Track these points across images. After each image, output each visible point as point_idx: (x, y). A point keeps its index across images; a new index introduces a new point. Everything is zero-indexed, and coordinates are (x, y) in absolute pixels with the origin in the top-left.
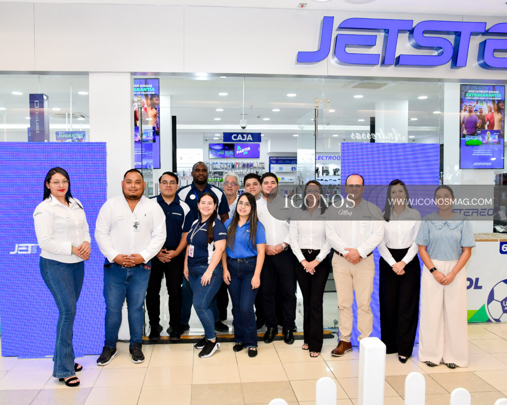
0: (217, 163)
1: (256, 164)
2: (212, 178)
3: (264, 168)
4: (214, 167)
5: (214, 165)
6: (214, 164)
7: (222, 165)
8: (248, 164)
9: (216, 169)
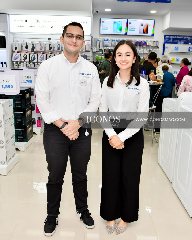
0: (107, 40)
1: (150, 43)
2: (102, 56)
3: (158, 47)
4: (105, 44)
5: (105, 42)
6: (105, 40)
7: (113, 42)
8: (141, 42)
9: (107, 46)
